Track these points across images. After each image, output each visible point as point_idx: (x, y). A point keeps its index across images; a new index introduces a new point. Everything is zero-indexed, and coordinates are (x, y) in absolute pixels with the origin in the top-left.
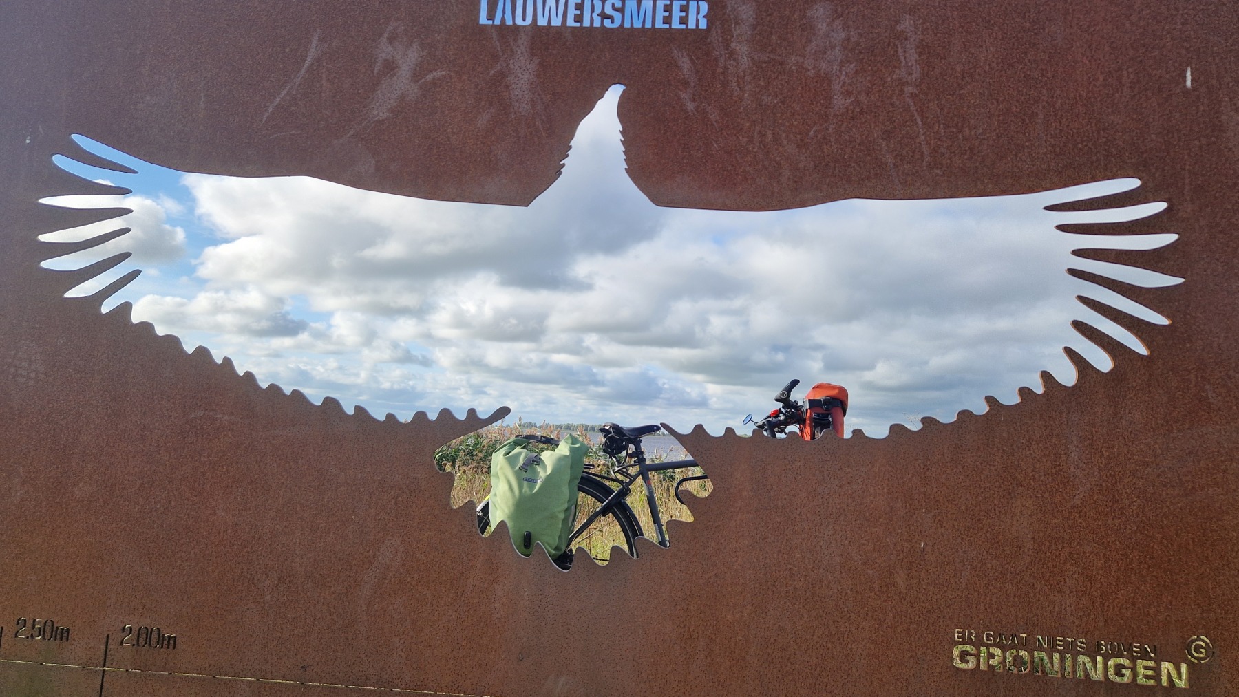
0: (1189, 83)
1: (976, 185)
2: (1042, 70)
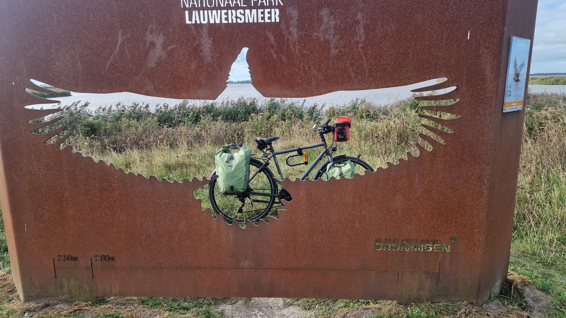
0: (469, 37)
1: (385, 84)
2: (413, 34)
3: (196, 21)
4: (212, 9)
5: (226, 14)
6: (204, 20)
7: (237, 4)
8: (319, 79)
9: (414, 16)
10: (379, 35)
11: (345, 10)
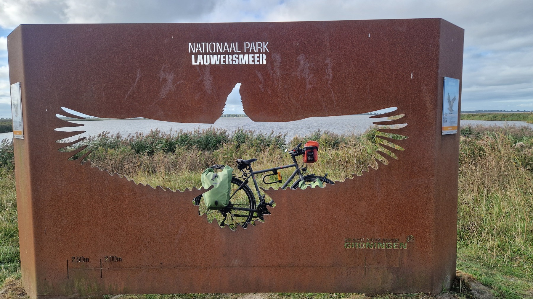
0: (412, 77)
1: (349, 111)
2: (369, 74)
3: (200, 63)
4: (213, 54)
5: (225, 58)
6: (207, 62)
7: (233, 51)
8: (297, 107)
9: (369, 61)
10: (344, 75)
11: (317, 56)
